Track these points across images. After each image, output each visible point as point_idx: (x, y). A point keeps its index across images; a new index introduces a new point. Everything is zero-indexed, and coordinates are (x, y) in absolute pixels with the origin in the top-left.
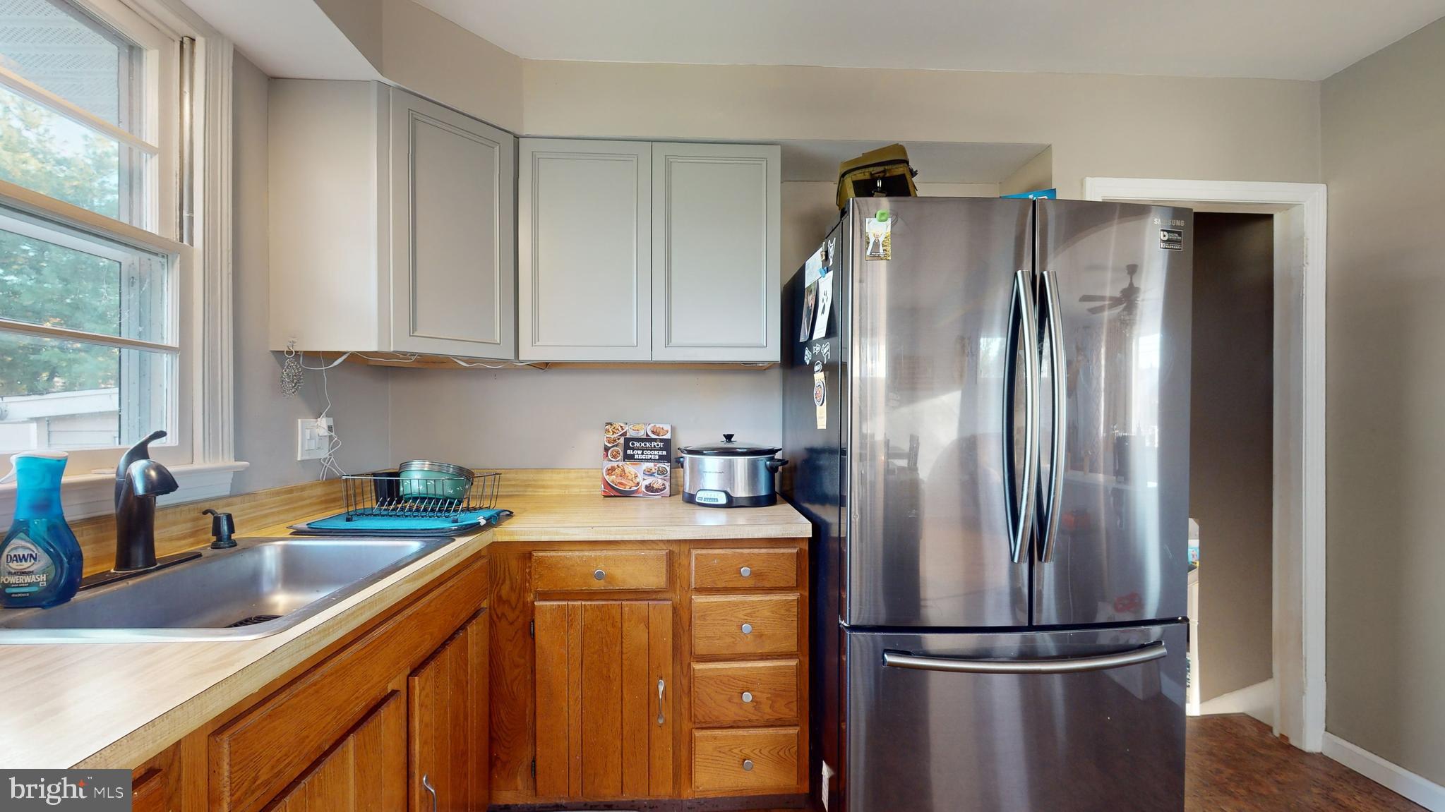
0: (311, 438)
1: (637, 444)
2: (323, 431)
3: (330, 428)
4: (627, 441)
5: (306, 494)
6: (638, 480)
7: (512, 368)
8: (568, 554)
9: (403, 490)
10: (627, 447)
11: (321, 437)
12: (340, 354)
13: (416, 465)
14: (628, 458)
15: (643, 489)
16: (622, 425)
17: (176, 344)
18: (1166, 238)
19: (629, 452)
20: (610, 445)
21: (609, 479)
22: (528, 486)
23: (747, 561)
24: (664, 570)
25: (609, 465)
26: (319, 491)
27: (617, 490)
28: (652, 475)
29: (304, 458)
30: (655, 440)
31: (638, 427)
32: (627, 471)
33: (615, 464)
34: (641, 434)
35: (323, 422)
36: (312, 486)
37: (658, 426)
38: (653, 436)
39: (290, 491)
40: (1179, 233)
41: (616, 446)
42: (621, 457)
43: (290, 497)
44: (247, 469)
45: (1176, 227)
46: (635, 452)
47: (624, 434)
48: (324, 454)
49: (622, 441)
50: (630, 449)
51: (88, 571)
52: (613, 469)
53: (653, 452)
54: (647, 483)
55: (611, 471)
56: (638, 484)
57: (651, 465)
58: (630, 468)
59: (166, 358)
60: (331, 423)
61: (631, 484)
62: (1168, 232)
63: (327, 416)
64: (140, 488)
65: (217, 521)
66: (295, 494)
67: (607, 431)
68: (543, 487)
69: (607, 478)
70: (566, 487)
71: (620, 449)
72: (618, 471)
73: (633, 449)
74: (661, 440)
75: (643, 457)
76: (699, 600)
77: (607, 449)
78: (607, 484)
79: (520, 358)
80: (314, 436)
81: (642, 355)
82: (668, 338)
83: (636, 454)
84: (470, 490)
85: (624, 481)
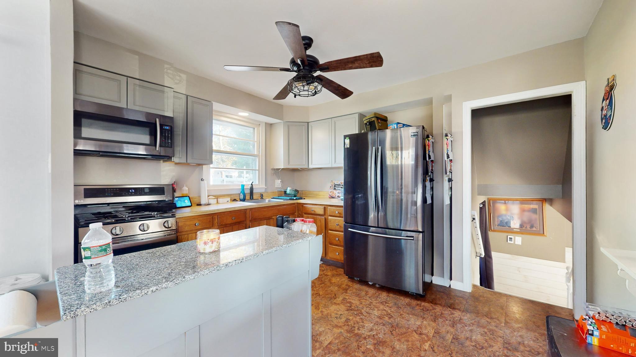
1: (337, 186)
2: (280, 182)
3: (281, 182)
4: (335, 185)
7: (308, 170)
8: (309, 206)
9: (287, 193)
10: (335, 187)
12: (280, 169)
13: (288, 188)
14: (335, 189)
15: (337, 197)
17: (258, 169)
18: (413, 135)
19: (335, 188)
21: (330, 194)
22: (317, 195)
23: (338, 210)
24: (323, 211)
25: (330, 191)
26: (277, 193)
27: (332, 197)
28: (339, 193)
29: (276, 187)
30: (341, 185)
31: (338, 182)
32: (334, 192)
34: (338, 184)
38: (341, 184)
39: (274, 192)
40: (417, 133)
42: (333, 189)
44: (266, 188)
45: (417, 131)
47: (335, 183)
48: (280, 186)
49: (334, 185)
51: (247, 199)
52: (331, 192)
53: (340, 188)
54: (338, 195)
56: (336, 195)
57: (339, 191)
58: (335, 191)
62: (413, 133)
63: (280, 179)
65: (261, 195)
67: (331, 183)
68: (320, 195)
69: (330, 193)
71: (333, 187)
72: (332, 192)
73: (336, 187)
76: (330, 218)
77: (331, 187)
79: (309, 167)
80: (278, 183)
81: (330, 166)
82: (335, 162)
83: (337, 188)
84: (297, 194)
85: (333, 195)
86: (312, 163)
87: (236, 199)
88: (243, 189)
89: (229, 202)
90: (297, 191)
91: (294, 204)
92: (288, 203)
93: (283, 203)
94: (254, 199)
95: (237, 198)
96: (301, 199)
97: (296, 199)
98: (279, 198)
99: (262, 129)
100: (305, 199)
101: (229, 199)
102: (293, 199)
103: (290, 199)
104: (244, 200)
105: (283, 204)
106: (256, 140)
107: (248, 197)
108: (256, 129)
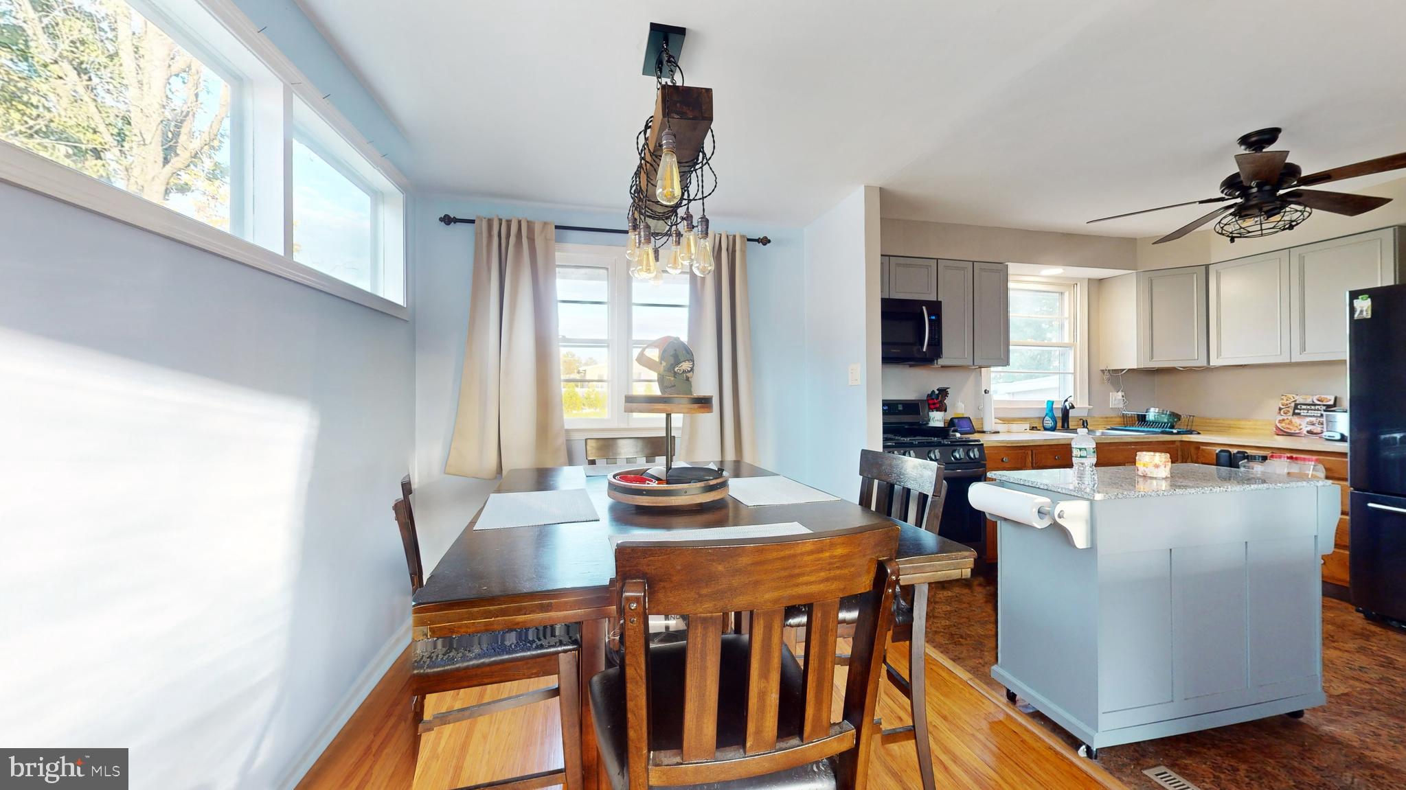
0: (1115, 400)
1: (1304, 407)
2: (1120, 397)
3: (1123, 396)
4: (1296, 405)
5: (1112, 420)
6: (1301, 427)
7: (1208, 369)
9: (1147, 419)
10: (1295, 409)
11: (1119, 400)
12: (1125, 370)
13: (1152, 410)
14: (1294, 414)
15: (1305, 432)
16: (1294, 396)
17: (1073, 372)
19: (1297, 411)
20: (1282, 407)
21: (1280, 426)
25: (1281, 418)
26: (1118, 420)
27: (1285, 431)
28: (1313, 424)
29: (1113, 407)
30: (1319, 405)
31: (1307, 397)
32: (1294, 422)
33: (1285, 418)
34: (1309, 401)
35: (1120, 394)
36: (1115, 417)
37: (1323, 396)
38: (1319, 403)
39: (1107, 418)
41: (1288, 407)
42: (1290, 414)
43: (1107, 419)
44: (1092, 409)
46: (1302, 411)
47: (1295, 401)
48: (1121, 406)
49: (1293, 405)
50: (1298, 409)
51: (1057, 428)
52: (1284, 420)
53: (1316, 412)
54: (1308, 429)
55: (1281, 421)
56: (1301, 429)
57: (1313, 419)
58: (1296, 420)
59: (1070, 375)
60: (1123, 394)
61: (1296, 429)
63: (1122, 391)
64: (1068, 408)
65: (1083, 421)
66: (1108, 419)
67: (1282, 399)
69: (1278, 425)
70: (1255, 429)
71: (1291, 411)
72: (1287, 421)
73: (1300, 410)
74: (1324, 405)
75: (1308, 414)
77: (1280, 409)
78: (1277, 428)
79: (1211, 364)
80: (1116, 399)
81: (1285, 359)
82: (1303, 349)
83: (1303, 413)
84: (1176, 422)
85: (1291, 427)
86: (1219, 355)
87: (1036, 427)
88: (1052, 410)
89: (1028, 430)
90: (1175, 417)
91: (1173, 442)
92: (1161, 440)
93: (1144, 438)
94: (1071, 427)
95: (1039, 425)
96: (1190, 432)
97: (1178, 433)
98: (1127, 428)
99: (1081, 294)
100: (1199, 433)
101: (1027, 426)
102: (1172, 433)
103: (1163, 433)
104: (1053, 429)
105: (1149, 440)
106: (1066, 315)
107: (1059, 424)
108: (1067, 294)
